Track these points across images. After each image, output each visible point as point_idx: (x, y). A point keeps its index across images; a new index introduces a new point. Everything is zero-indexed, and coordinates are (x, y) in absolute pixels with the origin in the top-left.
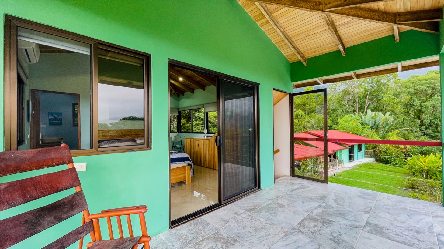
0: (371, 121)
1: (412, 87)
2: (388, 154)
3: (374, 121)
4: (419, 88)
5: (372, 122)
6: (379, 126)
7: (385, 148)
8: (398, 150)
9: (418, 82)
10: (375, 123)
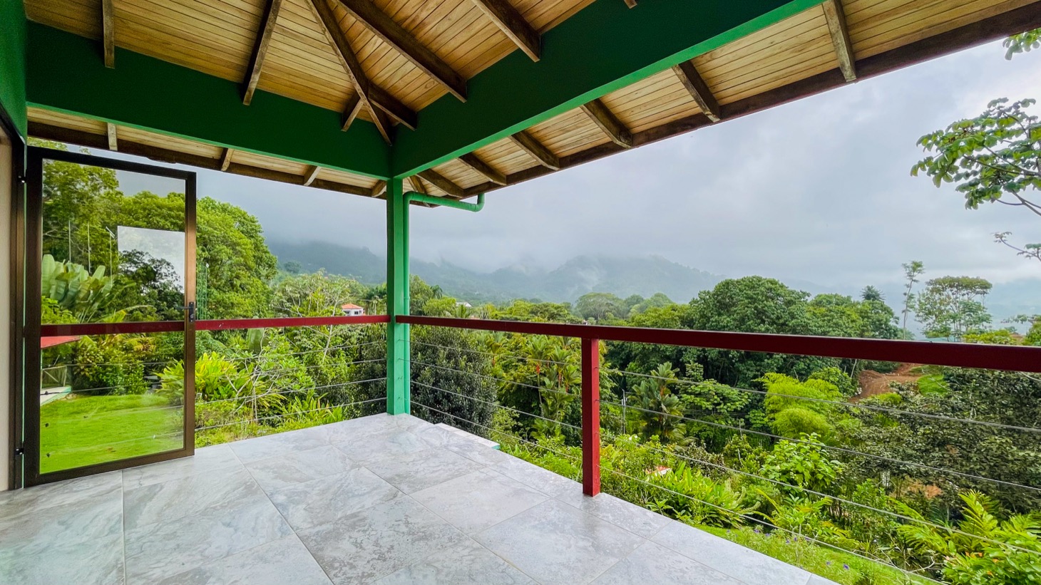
0: (54, 287)
1: (142, 218)
2: (109, 369)
3: (63, 286)
4: (158, 222)
5: (57, 290)
6: (77, 301)
7: (101, 353)
8: (130, 355)
9: (156, 211)
10: (67, 290)
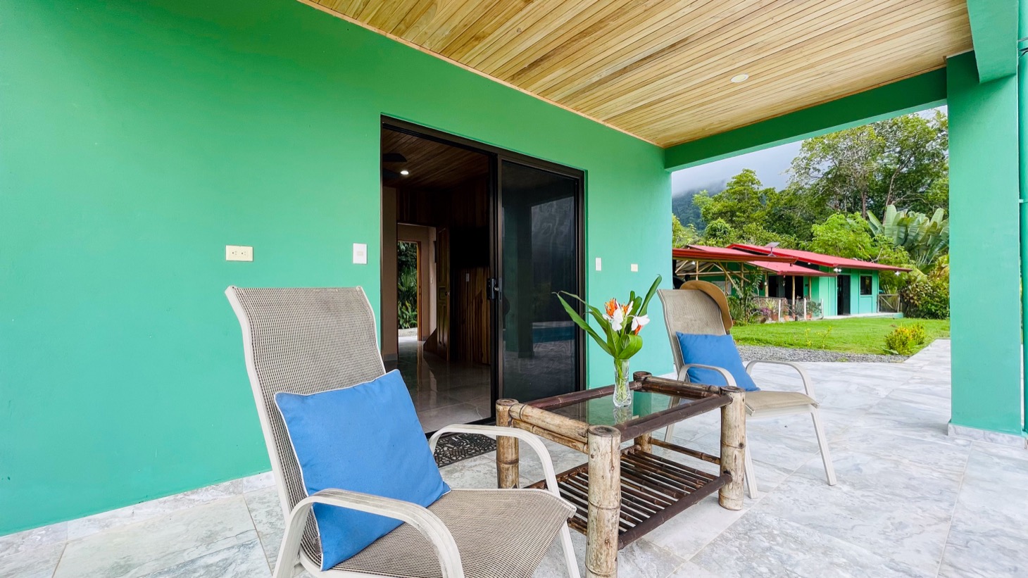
0: (895, 233)
3: (904, 230)
5: (898, 235)
6: (916, 244)
7: (930, 284)
10: (907, 235)
